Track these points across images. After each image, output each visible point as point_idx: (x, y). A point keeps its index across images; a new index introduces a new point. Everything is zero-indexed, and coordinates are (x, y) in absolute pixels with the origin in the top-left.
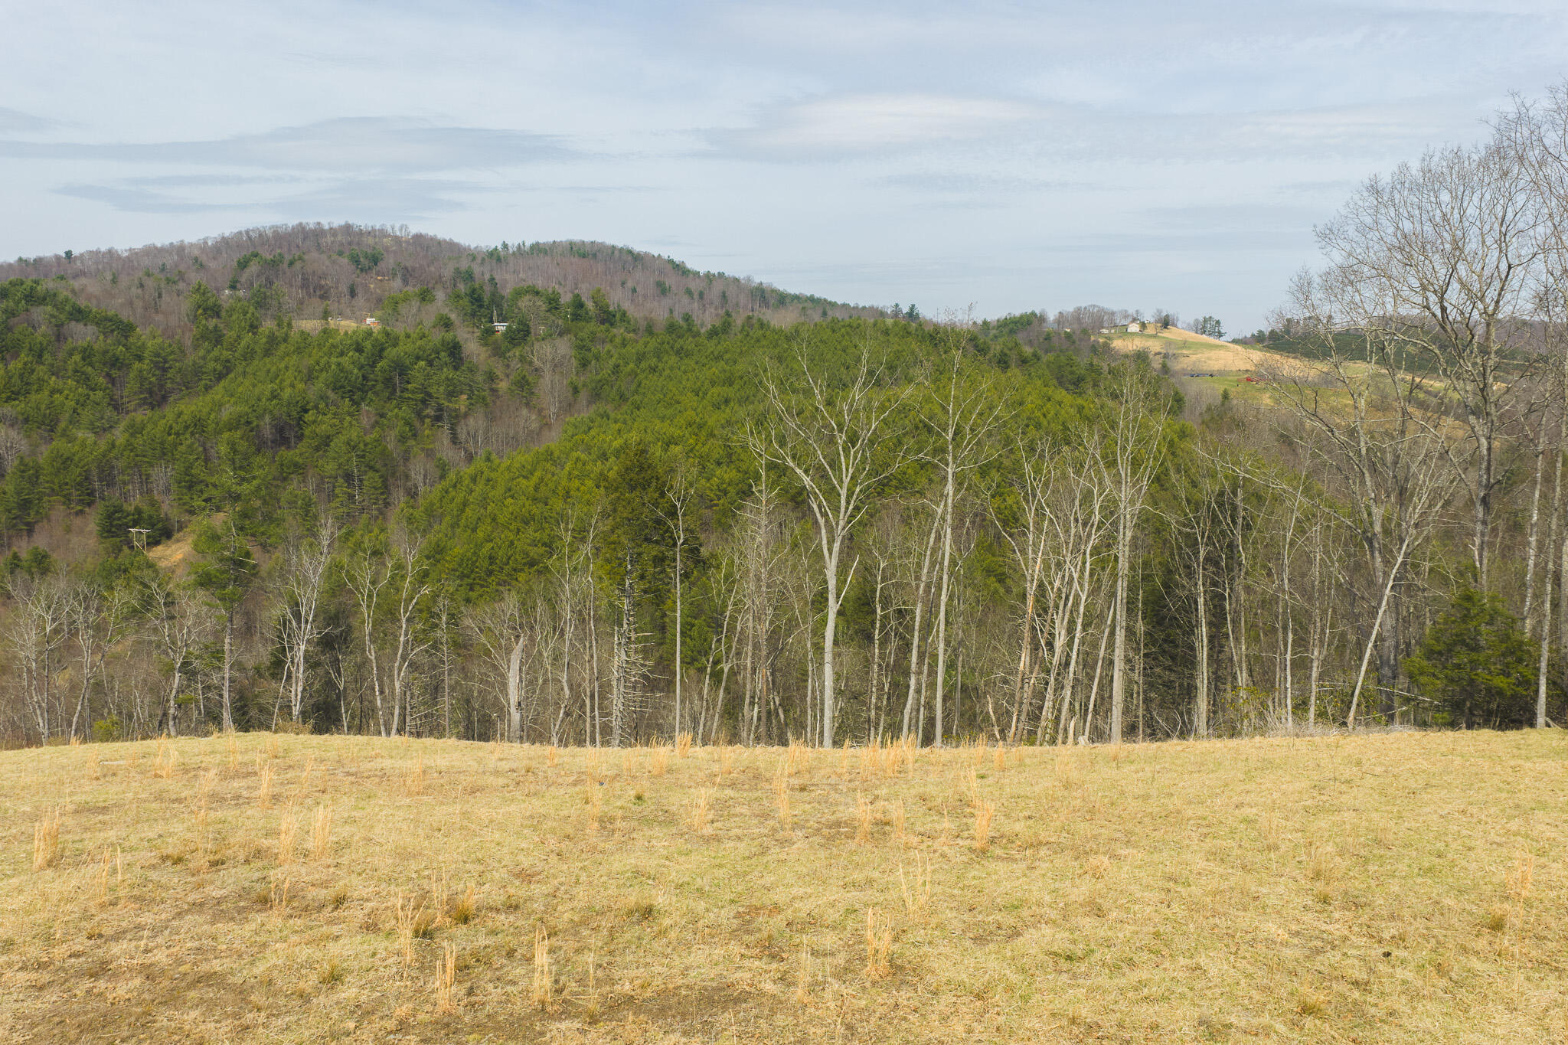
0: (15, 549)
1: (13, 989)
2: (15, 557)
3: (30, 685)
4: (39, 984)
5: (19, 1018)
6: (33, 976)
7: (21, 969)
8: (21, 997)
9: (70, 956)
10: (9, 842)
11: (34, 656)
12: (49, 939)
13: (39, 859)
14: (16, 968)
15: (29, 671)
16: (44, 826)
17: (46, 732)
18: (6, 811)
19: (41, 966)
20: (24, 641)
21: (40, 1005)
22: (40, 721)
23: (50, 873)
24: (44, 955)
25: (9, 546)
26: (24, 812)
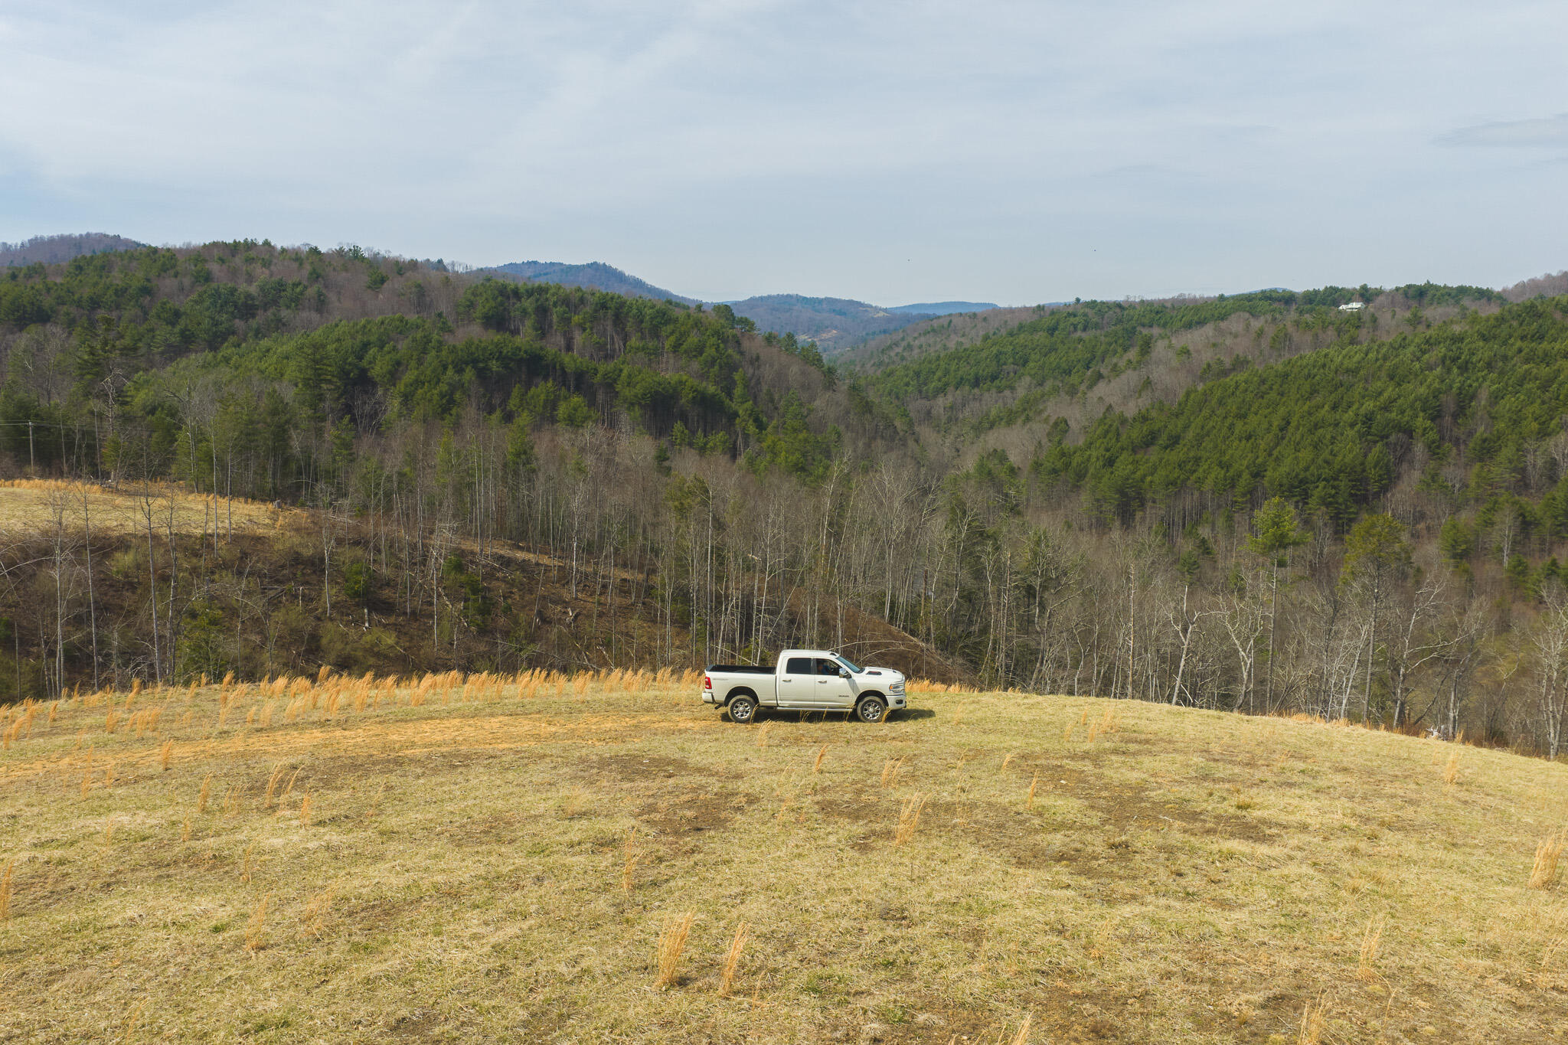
0: (1555, 555)
1: (1493, 997)
2: (1554, 563)
3: (1548, 693)
4: (1519, 1003)
5: (1495, 1028)
6: (1515, 992)
7: (1503, 980)
8: (1500, 1007)
9: (1553, 988)
10: (1509, 848)
11: (1556, 666)
12: (1534, 961)
13: (1537, 877)
14: (1499, 977)
15: (1550, 679)
16: (1547, 845)
17: (1556, 744)
18: (1510, 816)
19: (1522, 986)
20: (1550, 648)
21: (1517, 1025)
22: (1552, 731)
23: (1543, 895)
24: (1527, 975)
25: (1550, 552)
26: (1527, 824)
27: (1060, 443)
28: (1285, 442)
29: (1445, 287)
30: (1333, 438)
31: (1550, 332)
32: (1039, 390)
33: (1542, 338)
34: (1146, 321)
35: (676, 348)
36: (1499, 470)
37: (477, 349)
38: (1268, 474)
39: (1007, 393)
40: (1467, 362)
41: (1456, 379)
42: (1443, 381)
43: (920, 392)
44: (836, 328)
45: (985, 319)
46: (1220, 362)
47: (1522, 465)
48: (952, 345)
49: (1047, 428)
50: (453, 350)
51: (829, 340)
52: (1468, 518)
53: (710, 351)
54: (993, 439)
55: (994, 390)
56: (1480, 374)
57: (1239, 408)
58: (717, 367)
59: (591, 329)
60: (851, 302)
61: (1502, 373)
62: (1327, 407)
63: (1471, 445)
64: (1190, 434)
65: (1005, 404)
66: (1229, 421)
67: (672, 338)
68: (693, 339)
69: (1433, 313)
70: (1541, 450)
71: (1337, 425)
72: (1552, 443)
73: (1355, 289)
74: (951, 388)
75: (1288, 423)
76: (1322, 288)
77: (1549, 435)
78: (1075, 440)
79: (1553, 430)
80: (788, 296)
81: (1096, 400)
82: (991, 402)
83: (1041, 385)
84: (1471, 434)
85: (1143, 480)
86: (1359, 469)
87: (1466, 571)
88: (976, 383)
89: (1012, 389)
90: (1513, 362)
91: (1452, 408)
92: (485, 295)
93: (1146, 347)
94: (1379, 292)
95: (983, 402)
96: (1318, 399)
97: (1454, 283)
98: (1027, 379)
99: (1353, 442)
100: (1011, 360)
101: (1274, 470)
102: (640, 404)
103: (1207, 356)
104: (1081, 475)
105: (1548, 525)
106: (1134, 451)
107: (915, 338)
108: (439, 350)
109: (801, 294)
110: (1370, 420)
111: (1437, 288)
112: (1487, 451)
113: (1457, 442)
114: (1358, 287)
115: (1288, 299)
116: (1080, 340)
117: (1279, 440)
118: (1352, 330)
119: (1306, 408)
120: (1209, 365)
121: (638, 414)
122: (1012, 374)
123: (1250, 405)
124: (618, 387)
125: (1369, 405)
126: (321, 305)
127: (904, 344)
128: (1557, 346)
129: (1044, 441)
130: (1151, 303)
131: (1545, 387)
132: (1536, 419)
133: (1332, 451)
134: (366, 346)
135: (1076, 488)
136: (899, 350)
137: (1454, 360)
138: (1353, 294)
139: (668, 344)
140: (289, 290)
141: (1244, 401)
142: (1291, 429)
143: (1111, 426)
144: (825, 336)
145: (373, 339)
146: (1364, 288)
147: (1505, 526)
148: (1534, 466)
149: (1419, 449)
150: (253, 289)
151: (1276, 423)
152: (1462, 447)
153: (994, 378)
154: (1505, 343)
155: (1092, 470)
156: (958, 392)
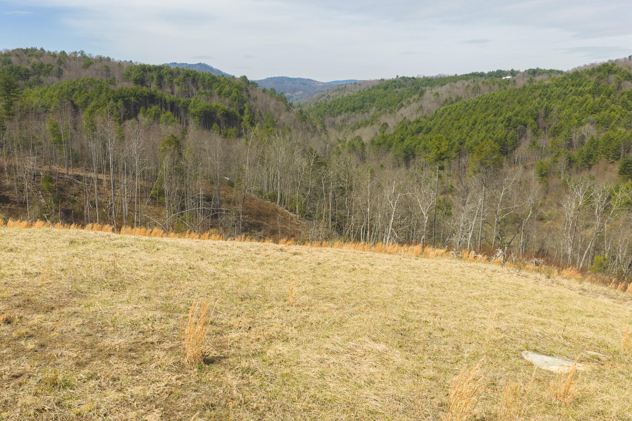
27: (383, 133)
28: (474, 130)
29: (544, 70)
30: (494, 128)
31: (584, 83)
32: (379, 112)
33: (581, 85)
34: (424, 84)
35: (220, 93)
36: (561, 140)
37: (125, 92)
38: (466, 143)
39: (366, 114)
40: (550, 96)
41: (545, 102)
42: (540, 104)
43: (331, 114)
44: (302, 90)
45: (360, 85)
46: (451, 98)
47: (570, 138)
48: (345, 95)
49: (380, 127)
50: (113, 92)
51: (299, 95)
52: (548, 160)
53: (234, 94)
54: (357, 133)
55: (361, 113)
56: (555, 101)
57: (456, 116)
58: (237, 101)
59: (182, 85)
60: (308, 80)
61: (564, 100)
62: (492, 115)
63: (550, 130)
64: (436, 128)
65: (365, 119)
66: (452, 121)
67: (218, 89)
68: (227, 89)
69: (538, 78)
70: (578, 131)
71: (496, 122)
72: (583, 129)
73: (509, 71)
74: (343, 112)
75: (476, 122)
76: (496, 71)
77: (581, 125)
78: (390, 131)
79: (583, 123)
80: (283, 77)
81: (400, 115)
82: (359, 117)
83: (380, 110)
84: (550, 126)
85: (415, 147)
86: (504, 140)
87: (546, 182)
88: (354, 110)
89: (368, 112)
90: (568, 95)
91: (543, 115)
92: (135, 71)
93: (422, 93)
94: (518, 72)
95: (356, 118)
96: (489, 111)
97: (548, 68)
98: (374, 108)
99: (502, 129)
100: (368, 100)
101: (469, 141)
102: (198, 116)
103: (446, 96)
104: (390, 146)
105: (580, 162)
106: (413, 135)
107: (331, 93)
108: (107, 92)
109: (288, 76)
110: (510, 120)
111: (541, 70)
112: (556, 133)
113: (544, 129)
114: (510, 70)
115: (482, 75)
116: (397, 92)
117: (472, 129)
118: (505, 85)
119: (483, 115)
120: (446, 100)
121: (197, 120)
122: (369, 106)
123: (461, 115)
124: (189, 109)
125: (510, 114)
126: (60, 74)
127: (327, 95)
128: (587, 89)
129: (378, 132)
130: (427, 78)
131: (580, 106)
132: (577, 119)
133: (493, 133)
134: (73, 90)
135: (388, 151)
136: (325, 98)
137: (545, 95)
138: (508, 73)
139: (216, 91)
140: (46, 67)
141: (459, 113)
142: (477, 125)
143: (404, 125)
144: (297, 93)
145: (77, 87)
146: (512, 70)
147: (562, 161)
148: (575, 138)
149: (529, 131)
150: (29, 67)
151: (471, 122)
152: (546, 131)
153: (361, 108)
154: (565, 87)
155: (395, 144)
156: (346, 114)
